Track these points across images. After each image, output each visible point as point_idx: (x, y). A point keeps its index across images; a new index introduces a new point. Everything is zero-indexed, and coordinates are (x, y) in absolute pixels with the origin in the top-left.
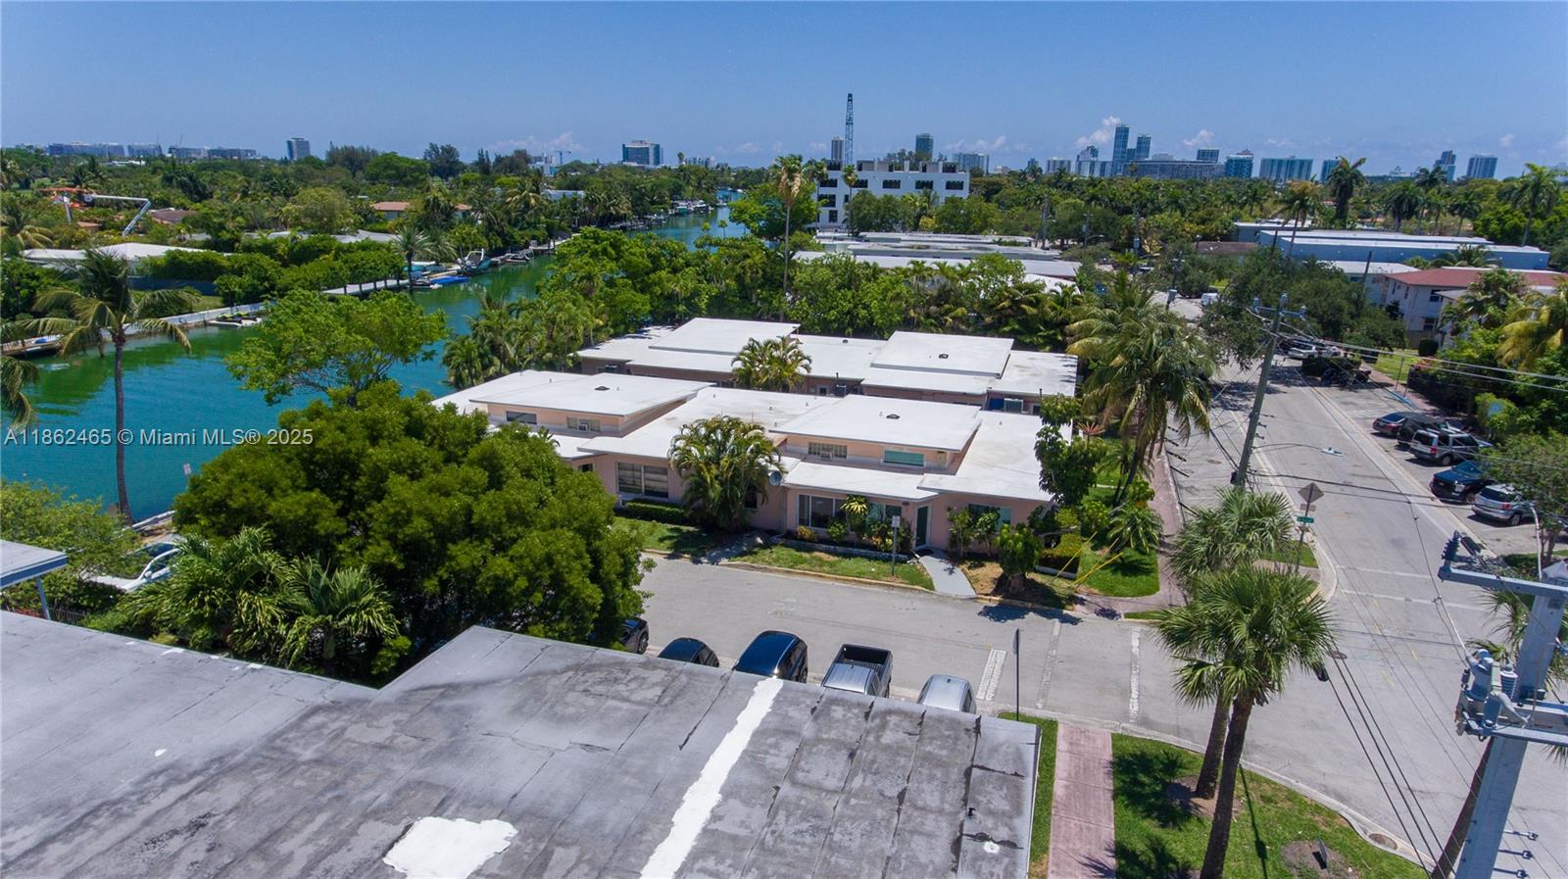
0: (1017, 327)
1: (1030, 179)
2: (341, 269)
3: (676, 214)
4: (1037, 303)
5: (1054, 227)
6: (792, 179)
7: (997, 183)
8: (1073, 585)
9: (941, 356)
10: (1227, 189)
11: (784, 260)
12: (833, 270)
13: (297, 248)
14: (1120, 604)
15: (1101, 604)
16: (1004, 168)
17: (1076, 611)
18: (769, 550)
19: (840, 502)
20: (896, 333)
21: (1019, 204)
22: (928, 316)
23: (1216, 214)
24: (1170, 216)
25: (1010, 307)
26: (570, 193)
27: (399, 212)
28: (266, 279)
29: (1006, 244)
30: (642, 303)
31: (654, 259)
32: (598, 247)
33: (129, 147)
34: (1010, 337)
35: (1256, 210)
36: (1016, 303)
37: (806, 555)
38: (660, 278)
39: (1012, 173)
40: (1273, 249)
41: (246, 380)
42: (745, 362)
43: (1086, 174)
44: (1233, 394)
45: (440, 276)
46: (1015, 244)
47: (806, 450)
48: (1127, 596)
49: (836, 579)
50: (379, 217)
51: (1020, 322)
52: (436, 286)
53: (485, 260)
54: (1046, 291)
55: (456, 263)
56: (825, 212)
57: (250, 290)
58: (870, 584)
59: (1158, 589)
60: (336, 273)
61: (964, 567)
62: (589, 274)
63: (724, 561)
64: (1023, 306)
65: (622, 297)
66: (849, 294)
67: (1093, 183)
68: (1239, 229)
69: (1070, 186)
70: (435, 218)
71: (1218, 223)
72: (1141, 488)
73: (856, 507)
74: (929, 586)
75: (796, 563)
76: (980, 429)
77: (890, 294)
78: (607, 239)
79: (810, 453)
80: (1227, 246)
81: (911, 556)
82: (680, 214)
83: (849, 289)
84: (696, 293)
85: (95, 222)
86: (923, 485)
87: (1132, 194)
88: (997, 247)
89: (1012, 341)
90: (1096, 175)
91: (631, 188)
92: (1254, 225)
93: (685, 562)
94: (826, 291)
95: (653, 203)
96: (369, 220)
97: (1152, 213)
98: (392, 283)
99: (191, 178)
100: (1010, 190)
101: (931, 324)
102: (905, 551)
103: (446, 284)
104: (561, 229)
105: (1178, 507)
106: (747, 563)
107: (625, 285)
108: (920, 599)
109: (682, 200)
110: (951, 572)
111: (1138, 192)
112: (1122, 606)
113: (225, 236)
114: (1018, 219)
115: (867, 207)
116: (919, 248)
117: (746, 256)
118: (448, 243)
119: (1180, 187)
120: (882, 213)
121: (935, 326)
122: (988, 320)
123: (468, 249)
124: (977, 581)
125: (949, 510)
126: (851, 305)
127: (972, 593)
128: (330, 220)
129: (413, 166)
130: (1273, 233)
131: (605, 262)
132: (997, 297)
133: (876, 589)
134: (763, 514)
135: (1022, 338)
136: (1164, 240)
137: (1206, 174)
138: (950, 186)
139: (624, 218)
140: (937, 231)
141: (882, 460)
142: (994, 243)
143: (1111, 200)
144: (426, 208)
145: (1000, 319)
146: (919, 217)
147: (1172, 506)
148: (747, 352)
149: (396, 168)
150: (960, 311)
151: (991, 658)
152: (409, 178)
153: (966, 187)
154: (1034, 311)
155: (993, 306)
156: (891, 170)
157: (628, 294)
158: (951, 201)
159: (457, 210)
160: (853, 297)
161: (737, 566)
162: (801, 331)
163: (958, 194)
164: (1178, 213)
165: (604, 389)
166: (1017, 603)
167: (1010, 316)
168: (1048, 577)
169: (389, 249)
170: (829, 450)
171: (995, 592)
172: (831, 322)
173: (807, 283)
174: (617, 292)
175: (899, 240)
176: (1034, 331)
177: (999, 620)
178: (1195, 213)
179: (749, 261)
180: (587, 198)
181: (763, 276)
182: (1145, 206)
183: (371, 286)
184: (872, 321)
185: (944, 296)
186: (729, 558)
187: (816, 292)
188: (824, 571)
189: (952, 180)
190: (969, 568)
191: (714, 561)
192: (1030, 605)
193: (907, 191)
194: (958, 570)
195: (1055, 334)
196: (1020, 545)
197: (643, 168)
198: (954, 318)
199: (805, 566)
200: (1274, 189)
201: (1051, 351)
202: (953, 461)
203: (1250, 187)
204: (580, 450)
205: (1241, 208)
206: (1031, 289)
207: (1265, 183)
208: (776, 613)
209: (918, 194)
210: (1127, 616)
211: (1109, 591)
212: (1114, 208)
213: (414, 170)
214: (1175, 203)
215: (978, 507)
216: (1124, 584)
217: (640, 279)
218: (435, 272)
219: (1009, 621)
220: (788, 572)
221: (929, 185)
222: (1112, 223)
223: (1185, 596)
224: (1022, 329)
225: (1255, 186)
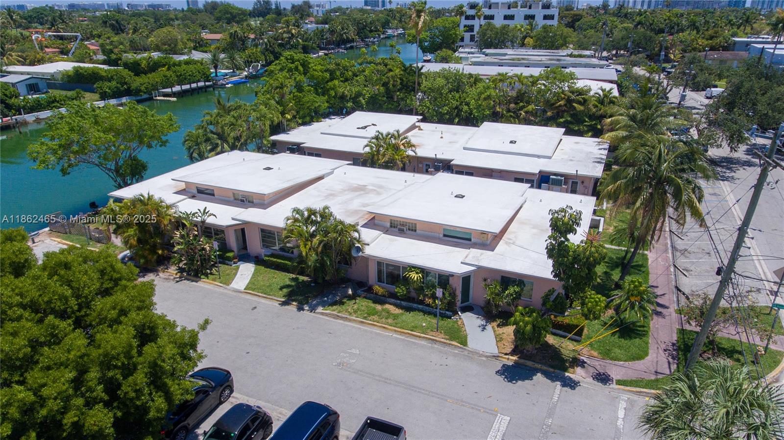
0: (569, 119)
1: (602, 12)
2: (171, 76)
3: (386, 38)
4: (584, 102)
5: (611, 43)
6: (419, 16)
7: (579, 15)
8: (579, 347)
9: (511, 142)
10: (729, 15)
11: (415, 73)
12: (447, 79)
13: (151, 63)
14: (614, 368)
15: (598, 367)
16: (588, 5)
17: (577, 374)
18: (354, 301)
19: (405, 268)
20: (485, 123)
21: (591, 28)
22: (509, 111)
23: (720, 33)
24: (689, 34)
25: (565, 105)
26: (320, 26)
27: (218, 40)
28: (126, 83)
29: (575, 56)
30: (321, 102)
31: (332, 73)
32: (293, 66)
33: (107, 4)
34: (562, 127)
35: (748, 29)
36: (569, 101)
37: (379, 307)
38: (334, 85)
39: (591, 8)
40: (760, 59)
41: (38, 162)
42: (371, 148)
43: (639, 7)
44: (723, 167)
45: (234, 79)
46: (580, 56)
47: (388, 225)
48: (619, 360)
49: (395, 331)
50: (207, 43)
51: (572, 116)
52: (230, 85)
53: (261, 69)
54: (592, 93)
55: (245, 70)
56: (467, 36)
57: (115, 90)
58: (420, 337)
59: (647, 355)
60: (168, 79)
61: (495, 324)
62: (282, 84)
63: (320, 309)
64: (574, 104)
65: (306, 99)
66: (457, 96)
67: (640, 14)
68: (735, 43)
69: (626, 15)
70: (236, 44)
71: (721, 38)
72: (635, 286)
73: (414, 276)
74: (464, 342)
75: (369, 315)
76: (524, 206)
77: (483, 96)
78: (298, 61)
79: (391, 226)
80: (727, 55)
81: (456, 313)
82: (388, 38)
83: (458, 92)
84: (359, 94)
85: (59, 48)
86: (467, 261)
87: (665, 20)
88: (568, 58)
89: (563, 130)
90: (645, 7)
91: (357, 23)
92: (746, 39)
93: (293, 308)
94: (441, 94)
95: (371, 31)
96: (200, 45)
97: (678, 32)
98: (201, 84)
99: (117, 22)
100: (588, 19)
101: (511, 116)
102: (450, 309)
103: (236, 84)
104: (314, 48)
105: (672, 269)
106: (334, 313)
107: (309, 91)
108: (455, 355)
109: (390, 28)
110: (484, 328)
111: (669, 19)
112: (616, 371)
113: (113, 57)
114: (589, 38)
115: (490, 33)
116: (519, 59)
117: (390, 70)
118: (239, 59)
119: (696, 15)
120: (499, 36)
121: (514, 118)
122: (549, 114)
123: (252, 62)
124: (501, 339)
125: (485, 280)
126: (459, 103)
127: (495, 351)
128: (176, 45)
129: (240, 12)
130: (760, 46)
131: (296, 76)
132: (556, 98)
133: (423, 342)
134: (354, 271)
135: (571, 126)
136: (684, 51)
137: (716, 6)
138: (546, 17)
139: (353, 41)
140: (534, 47)
141: (441, 236)
142: (568, 55)
143: (651, 24)
144: (230, 37)
145: (558, 113)
146: (525, 38)
147: (668, 268)
148: (373, 140)
149: (231, 13)
150: (531, 107)
151: (496, 425)
152: (237, 19)
153: (556, 18)
154: (582, 108)
155: (553, 104)
156: (509, 8)
157: (312, 96)
158: (544, 27)
159: (249, 38)
160: (460, 97)
161: (327, 315)
162: (422, 121)
163: (549, 22)
164: (695, 32)
165: (269, 169)
166: (530, 363)
167: (565, 111)
168: (558, 338)
169: (202, 64)
170: (403, 225)
171: (513, 353)
172: (444, 114)
173: (430, 89)
174: (304, 95)
175: (505, 55)
176: (580, 122)
177: (510, 381)
178: (706, 33)
179: (391, 73)
180: (329, 29)
181: (401, 83)
182: (673, 28)
183: (188, 87)
184: (471, 114)
185: (521, 97)
186: (324, 306)
187: (436, 94)
188: (387, 324)
189: (547, 14)
190: (498, 326)
191: (313, 309)
192: (539, 366)
193: (519, 22)
194: (489, 327)
195: (596, 124)
196: (529, 328)
197: (373, 10)
198: (526, 112)
199: (376, 317)
200: (760, 15)
201: (592, 136)
202: (494, 239)
203: (744, 14)
204: (233, 219)
205: (738, 28)
206: (580, 92)
207: (754, 11)
208: (339, 364)
209: (525, 23)
210: (619, 382)
211: (607, 354)
212: (652, 30)
213: (239, 14)
214: (693, 26)
215: (507, 280)
216: (620, 347)
217: (320, 87)
218: (232, 76)
219: (520, 382)
220: (362, 322)
221: (532, 17)
222: (650, 39)
223: (669, 363)
224: (572, 120)
225: (748, 13)
